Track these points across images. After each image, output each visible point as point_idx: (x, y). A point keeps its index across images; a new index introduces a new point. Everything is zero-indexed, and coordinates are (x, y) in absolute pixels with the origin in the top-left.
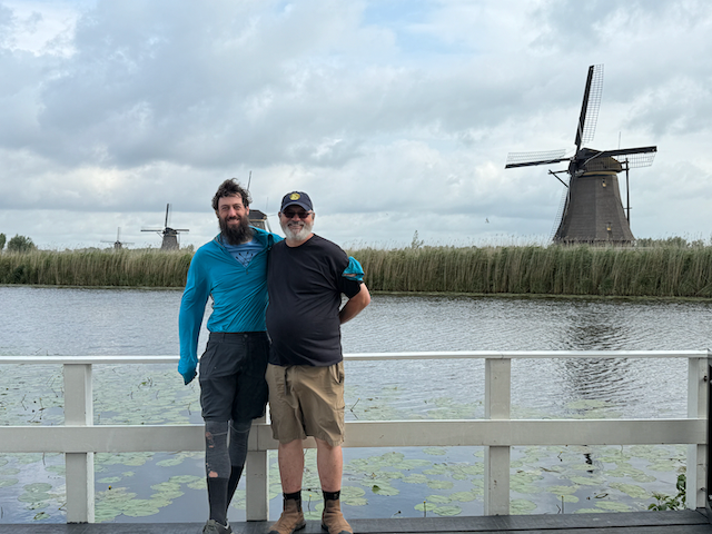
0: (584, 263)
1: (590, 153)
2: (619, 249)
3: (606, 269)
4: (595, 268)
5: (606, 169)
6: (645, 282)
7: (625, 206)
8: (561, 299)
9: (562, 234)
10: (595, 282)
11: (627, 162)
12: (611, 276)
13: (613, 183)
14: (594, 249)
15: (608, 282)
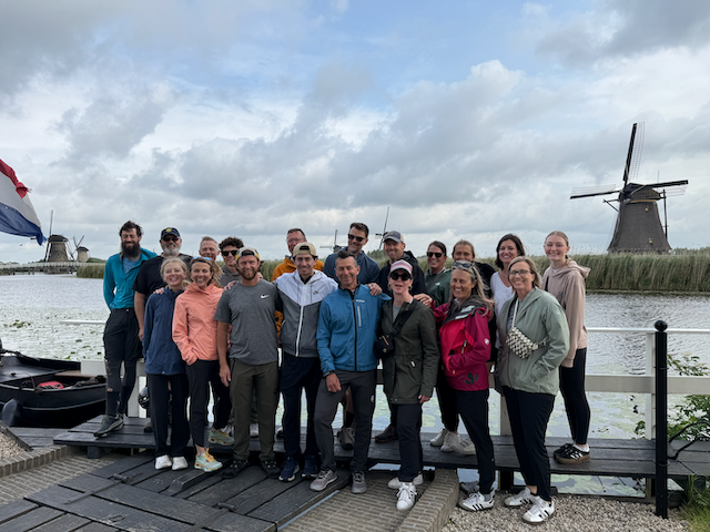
0: (628, 267)
1: (634, 186)
2: (655, 256)
3: (645, 271)
4: (636, 271)
5: (647, 197)
6: (674, 280)
7: (663, 224)
8: (610, 293)
9: (614, 246)
10: (636, 281)
11: (664, 192)
12: (649, 276)
13: (654, 208)
14: (636, 257)
15: (646, 281)
